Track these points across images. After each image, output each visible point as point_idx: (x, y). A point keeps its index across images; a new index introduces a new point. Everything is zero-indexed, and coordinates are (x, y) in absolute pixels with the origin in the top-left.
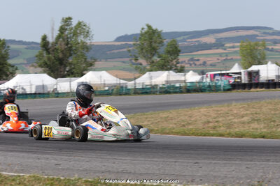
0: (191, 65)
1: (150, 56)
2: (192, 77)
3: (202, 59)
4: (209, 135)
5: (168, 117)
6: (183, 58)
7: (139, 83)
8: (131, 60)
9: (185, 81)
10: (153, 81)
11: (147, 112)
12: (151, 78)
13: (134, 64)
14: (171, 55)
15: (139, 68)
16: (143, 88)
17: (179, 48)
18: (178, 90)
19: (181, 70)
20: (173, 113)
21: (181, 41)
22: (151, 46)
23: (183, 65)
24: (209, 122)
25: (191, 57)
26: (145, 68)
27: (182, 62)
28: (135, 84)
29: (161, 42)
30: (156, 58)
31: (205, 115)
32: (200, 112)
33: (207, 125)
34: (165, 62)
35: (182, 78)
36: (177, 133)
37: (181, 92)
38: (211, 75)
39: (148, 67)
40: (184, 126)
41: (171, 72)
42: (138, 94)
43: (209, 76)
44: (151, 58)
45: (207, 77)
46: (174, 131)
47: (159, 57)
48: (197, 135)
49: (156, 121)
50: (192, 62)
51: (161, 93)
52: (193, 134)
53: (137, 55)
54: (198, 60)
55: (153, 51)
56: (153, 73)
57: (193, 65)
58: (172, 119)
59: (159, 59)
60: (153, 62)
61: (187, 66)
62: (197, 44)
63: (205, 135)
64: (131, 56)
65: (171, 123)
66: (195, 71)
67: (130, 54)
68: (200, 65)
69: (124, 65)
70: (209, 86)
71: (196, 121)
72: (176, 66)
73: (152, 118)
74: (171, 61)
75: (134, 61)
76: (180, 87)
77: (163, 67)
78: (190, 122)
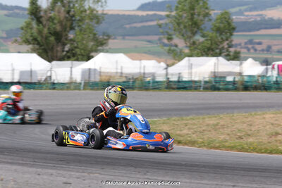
0: (249, 50)
1: (189, 34)
2: (251, 68)
3: (266, 42)
4: (277, 153)
5: (217, 124)
6: (238, 38)
7: (172, 75)
8: (160, 39)
9: (240, 74)
10: (194, 70)
11: (188, 115)
12: (191, 66)
13: (165, 45)
14: (221, 34)
15: (173, 51)
16: (179, 82)
17: (233, 25)
18: (231, 86)
19: (236, 57)
20: (224, 119)
21: (237, 14)
22: (192, 19)
23: (238, 49)
24: (277, 134)
25: (249, 38)
26: (181, 51)
27: (236, 45)
28: (167, 74)
29: (207, 15)
30: (199, 38)
31: (272, 124)
32: (264, 118)
33: (274, 138)
34: (212, 44)
35: (237, 69)
36: (231, 148)
37: (236, 89)
38: (278, 66)
39: (187, 51)
40: (240, 138)
41: (220, 58)
42: (173, 89)
43: (276, 67)
44: (190, 37)
45: (273, 68)
46: (227, 144)
47: (203, 36)
48: (260, 151)
49: (201, 129)
50: (250, 46)
51: (206, 89)
52: (254, 150)
53: (172, 32)
54: (260, 43)
55: (195, 26)
56: (194, 60)
57: (252, 51)
58: (223, 127)
59: (202, 39)
60: (194, 43)
61: (243, 51)
62: (259, 19)
63: (271, 153)
64: (162, 33)
65: (223, 134)
66: (255, 59)
67: (161, 30)
68: (263, 50)
69: (149, 45)
70: (277, 83)
71: (258, 131)
72: (227, 51)
73: (194, 124)
74: (221, 42)
75: (166, 41)
76: (234, 83)
77: (209, 51)
78: (250, 133)
